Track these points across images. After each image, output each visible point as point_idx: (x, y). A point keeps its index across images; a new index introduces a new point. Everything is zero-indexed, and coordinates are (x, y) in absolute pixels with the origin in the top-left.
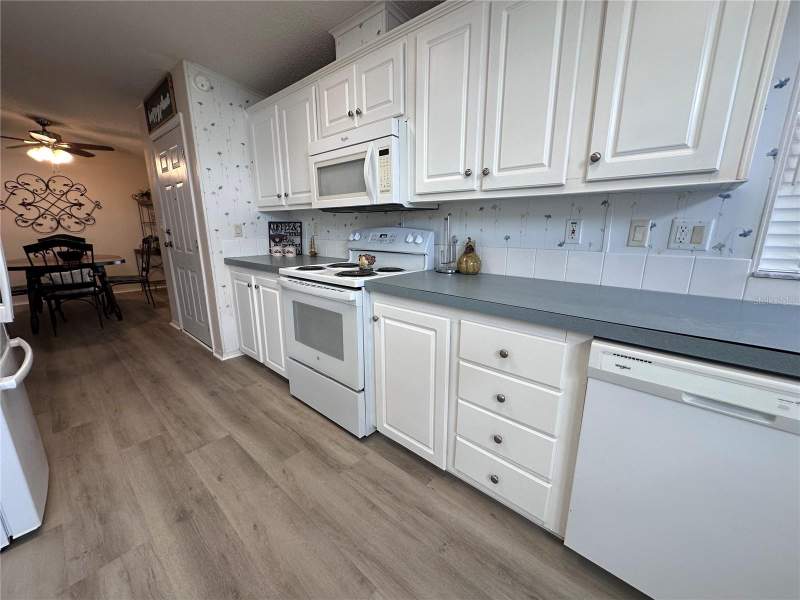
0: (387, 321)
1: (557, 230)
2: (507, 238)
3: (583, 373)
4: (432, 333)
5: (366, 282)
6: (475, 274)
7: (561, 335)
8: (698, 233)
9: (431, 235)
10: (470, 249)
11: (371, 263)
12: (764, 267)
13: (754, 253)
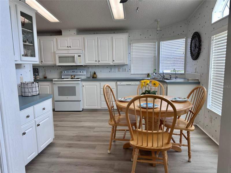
0: (86, 86)
1: (109, 70)
2: (101, 71)
3: (117, 86)
4: (96, 86)
5: (81, 79)
6: (96, 78)
7: (114, 82)
8: (125, 69)
9: (86, 71)
10: (95, 73)
11: (74, 77)
12: (132, 73)
13: (131, 71)
